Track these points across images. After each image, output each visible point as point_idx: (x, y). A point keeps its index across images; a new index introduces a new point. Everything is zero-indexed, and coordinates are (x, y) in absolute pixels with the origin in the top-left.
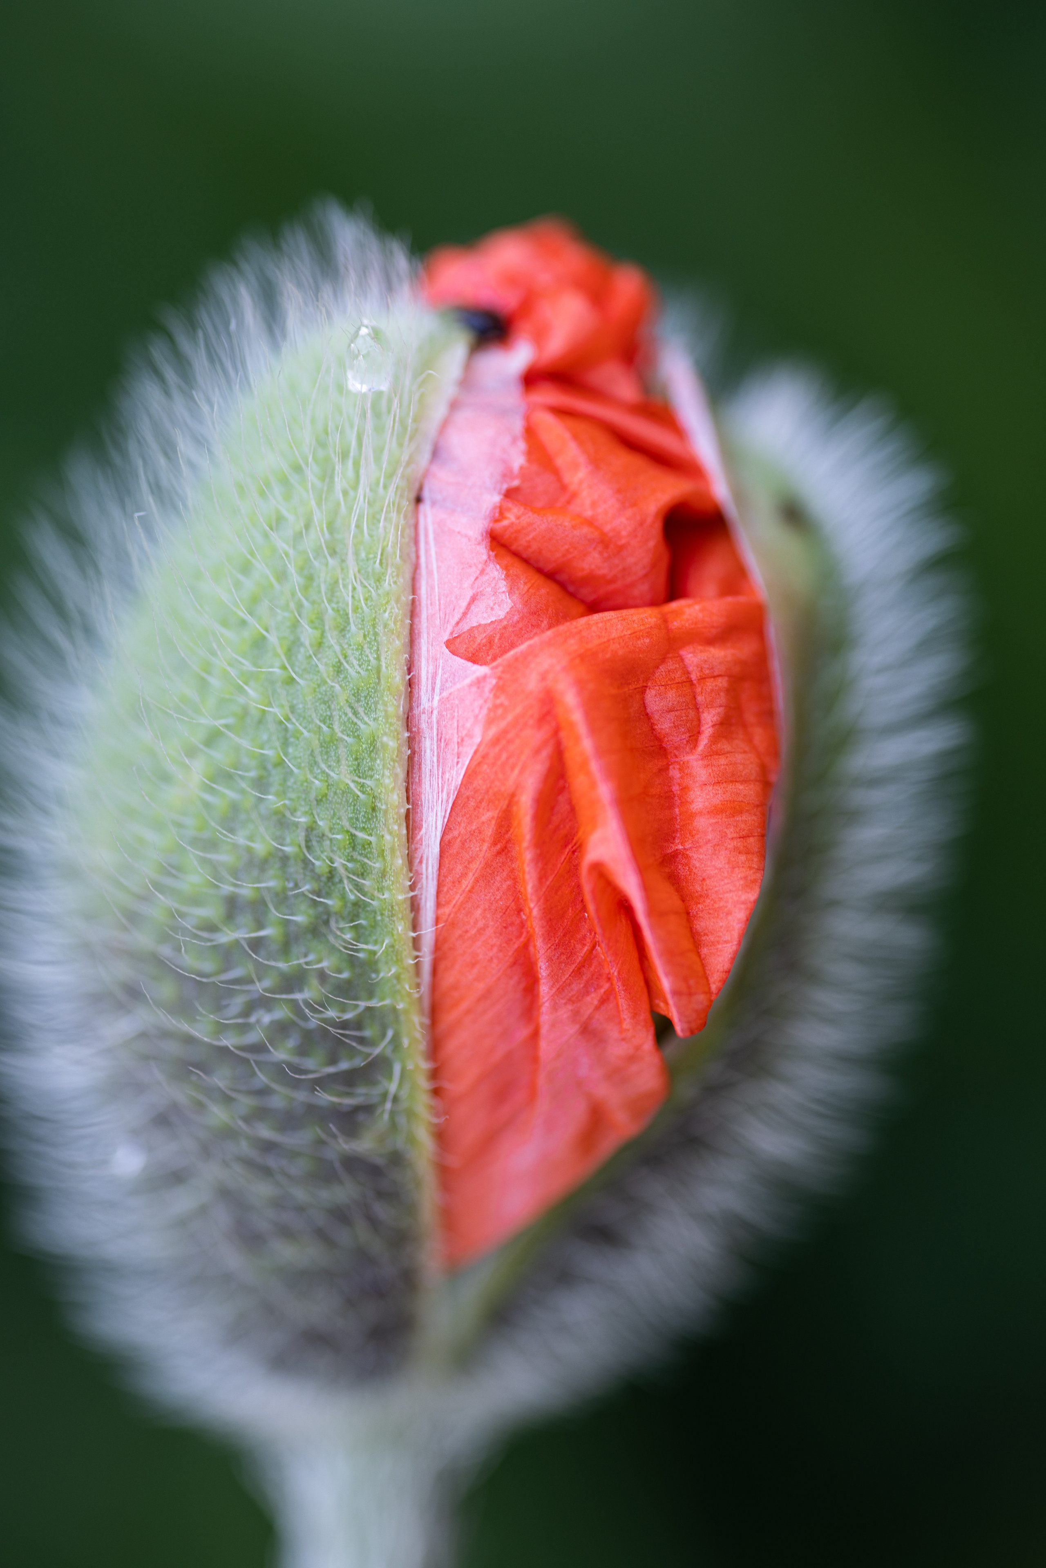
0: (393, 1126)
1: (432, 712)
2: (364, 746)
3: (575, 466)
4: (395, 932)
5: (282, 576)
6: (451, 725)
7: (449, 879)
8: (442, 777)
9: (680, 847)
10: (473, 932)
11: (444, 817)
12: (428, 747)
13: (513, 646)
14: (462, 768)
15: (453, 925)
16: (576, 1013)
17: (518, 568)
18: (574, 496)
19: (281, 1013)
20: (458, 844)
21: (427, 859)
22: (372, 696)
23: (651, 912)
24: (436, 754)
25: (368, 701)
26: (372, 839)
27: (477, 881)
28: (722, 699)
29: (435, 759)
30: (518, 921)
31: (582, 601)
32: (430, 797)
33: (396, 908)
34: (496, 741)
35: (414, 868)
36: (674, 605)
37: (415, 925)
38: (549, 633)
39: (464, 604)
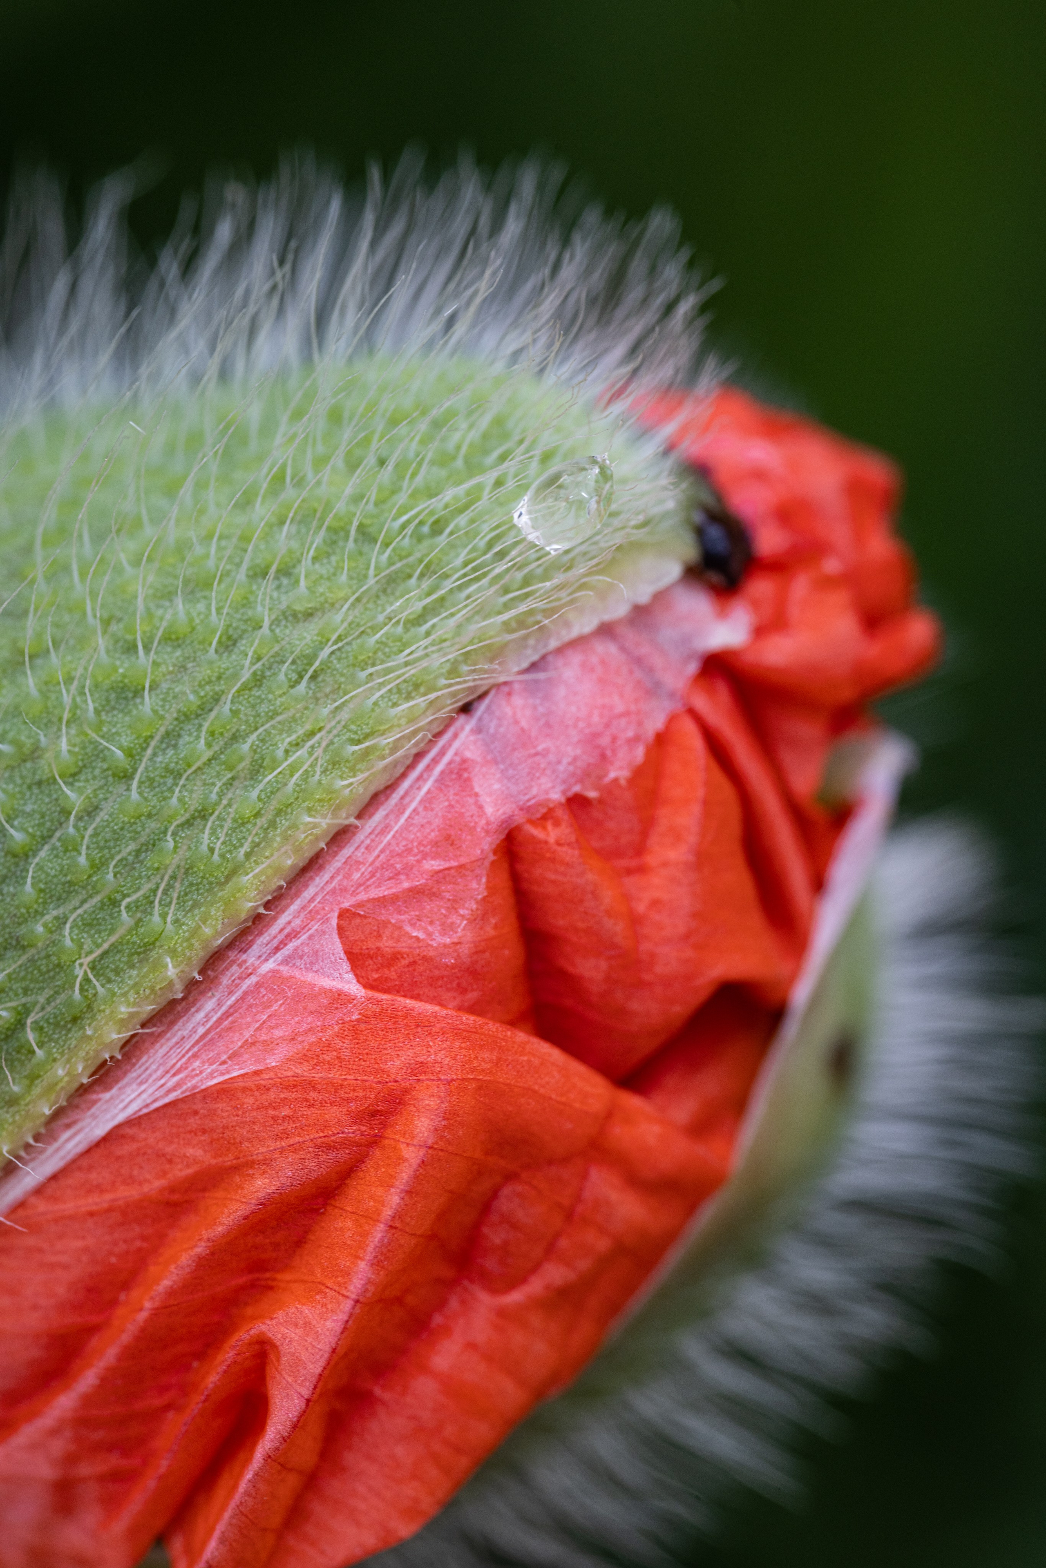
1: (251, 974)
2: (135, 938)
3: (677, 836)
6: (258, 1012)
7: (81, 1177)
8: (189, 1059)
10: (48, 1258)
11: (147, 1106)
12: (207, 1010)
14: (223, 1074)
17: (505, 899)
18: (644, 870)
21: (78, 1133)
22: (201, 891)
24: (208, 1025)
25: (190, 892)
26: (39, 1053)
27: (110, 1208)
28: (584, 1265)
29: (201, 1031)
32: (154, 1067)
34: (292, 1085)
35: (54, 1125)
36: (632, 1102)
38: (470, 1019)
39: (403, 887)
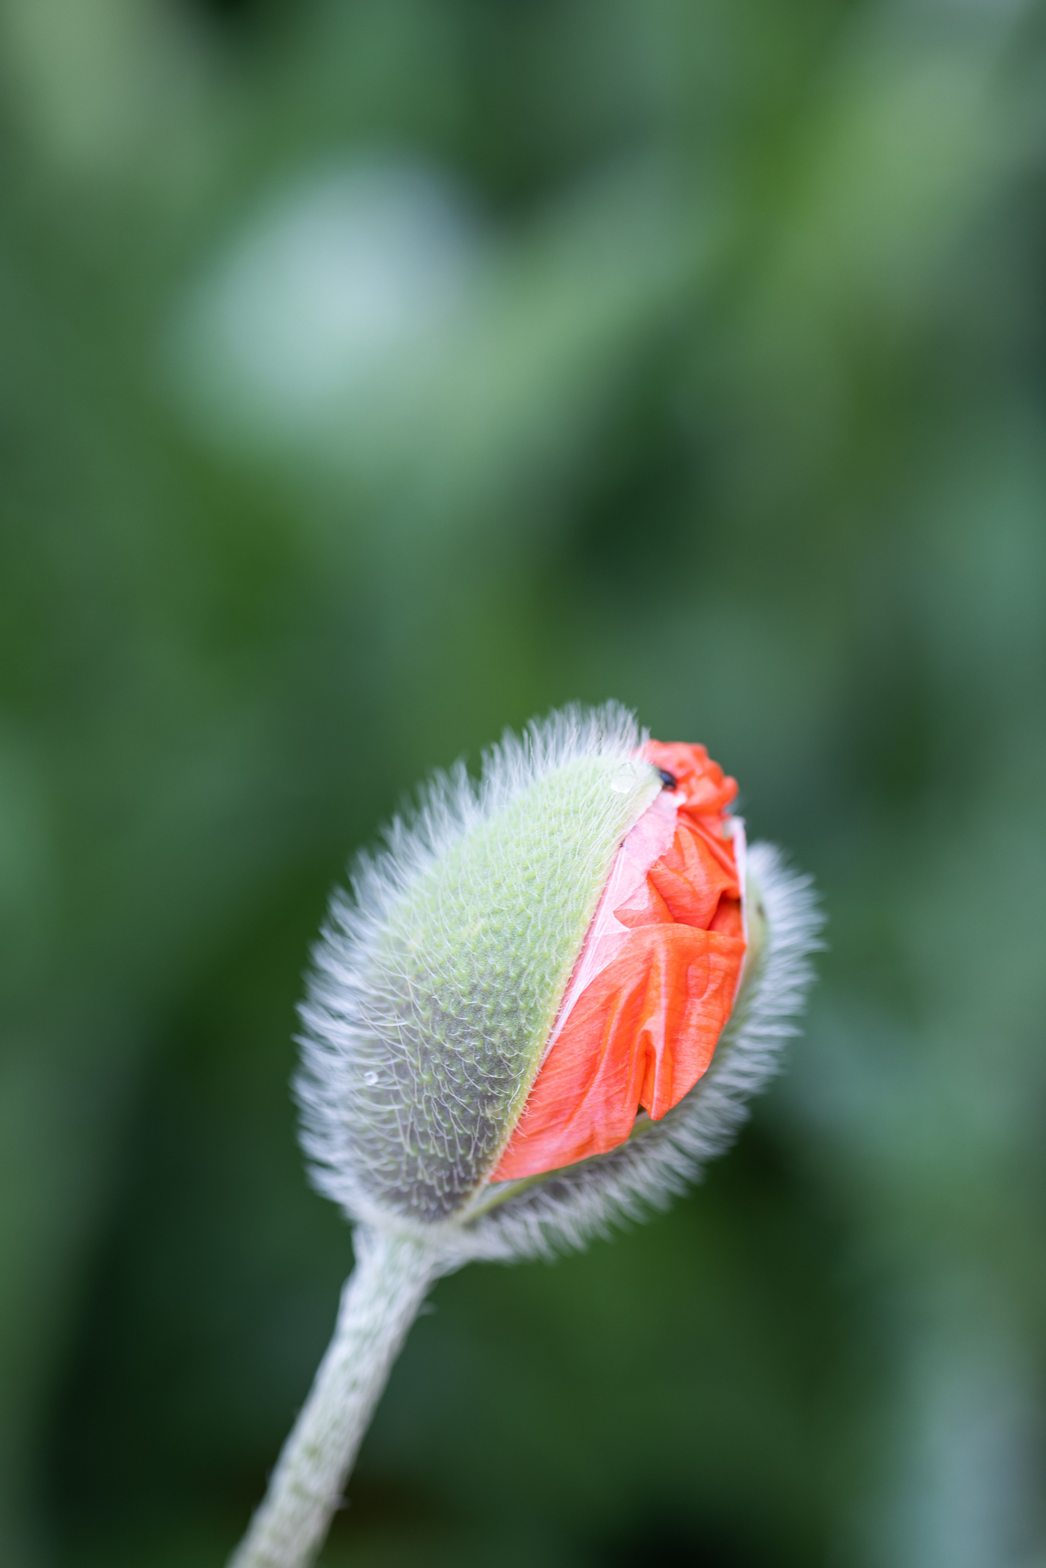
0: (505, 1110)
1: (597, 938)
2: (563, 942)
3: (692, 857)
4: (544, 1027)
5: (551, 855)
6: (603, 948)
7: (576, 1013)
8: (591, 968)
9: (680, 1037)
10: (578, 1040)
11: (585, 986)
12: (590, 954)
13: (641, 924)
14: (602, 968)
15: (570, 1034)
16: (607, 1092)
17: (654, 891)
18: (687, 869)
19: (475, 1043)
20: (585, 1001)
21: (570, 1002)
22: (574, 922)
23: (663, 1061)
24: (592, 957)
25: (571, 923)
26: (552, 984)
27: (588, 1019)
28: (719, 981)
30: (598, 1043)
31: (673, 915)
32: (582, 975)
33: (549, 1017)
34: (622, 962)
35: (563, 1003)
36: (712, 932)
37: (553, 1027)
38: (661, 925)
39: (627, 898)
